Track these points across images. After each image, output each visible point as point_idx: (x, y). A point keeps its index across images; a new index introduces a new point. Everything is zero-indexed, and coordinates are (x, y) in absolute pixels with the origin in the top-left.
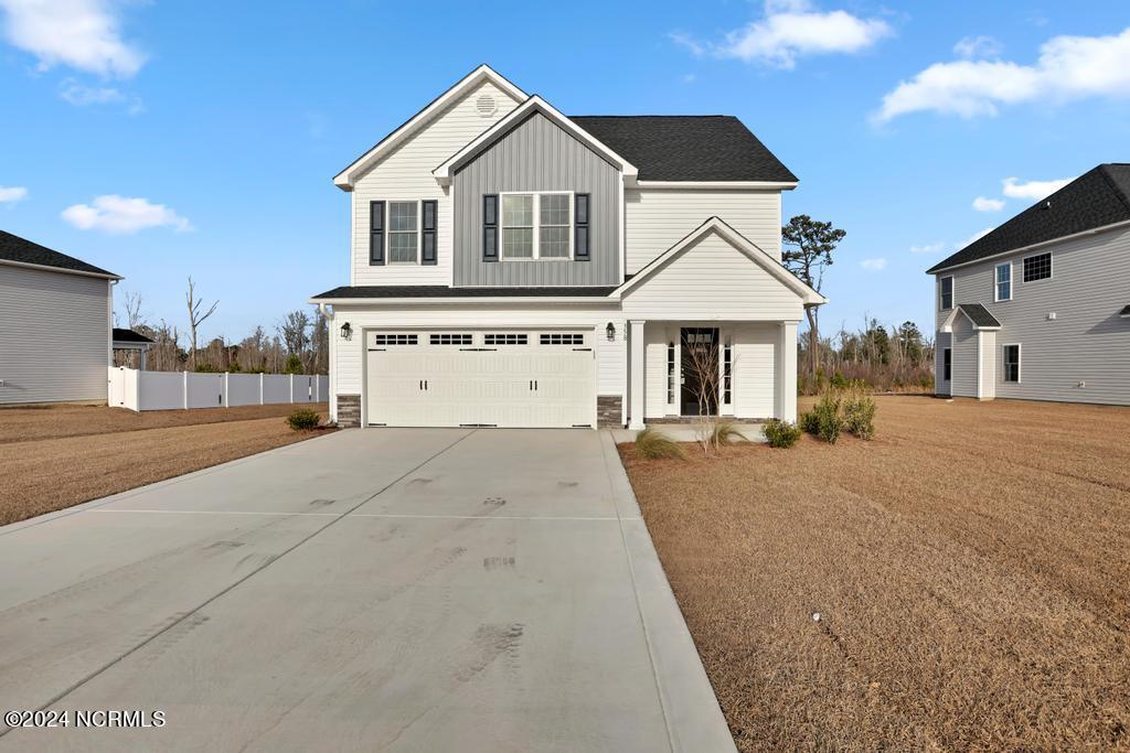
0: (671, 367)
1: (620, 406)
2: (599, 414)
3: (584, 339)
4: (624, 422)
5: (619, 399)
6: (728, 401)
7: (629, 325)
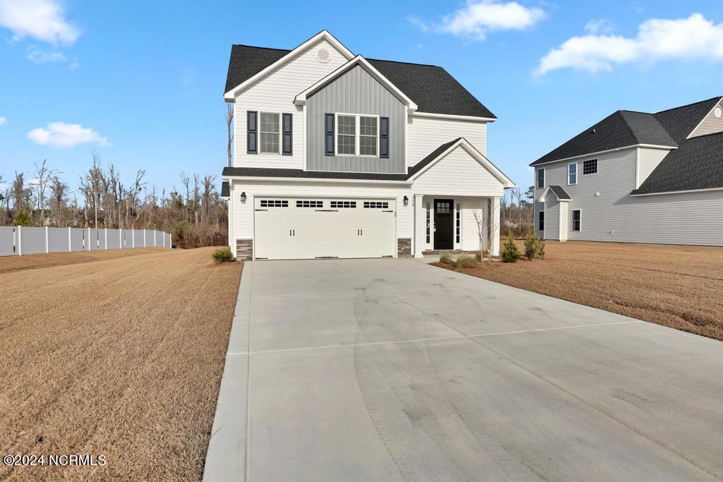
0: (428, 221)
1: (410, 244)
2: (399, 249)
3: (389, 205)
4: (412, 254)
5: (410, 240)
6: (458, 241)
7: (415, 197)
